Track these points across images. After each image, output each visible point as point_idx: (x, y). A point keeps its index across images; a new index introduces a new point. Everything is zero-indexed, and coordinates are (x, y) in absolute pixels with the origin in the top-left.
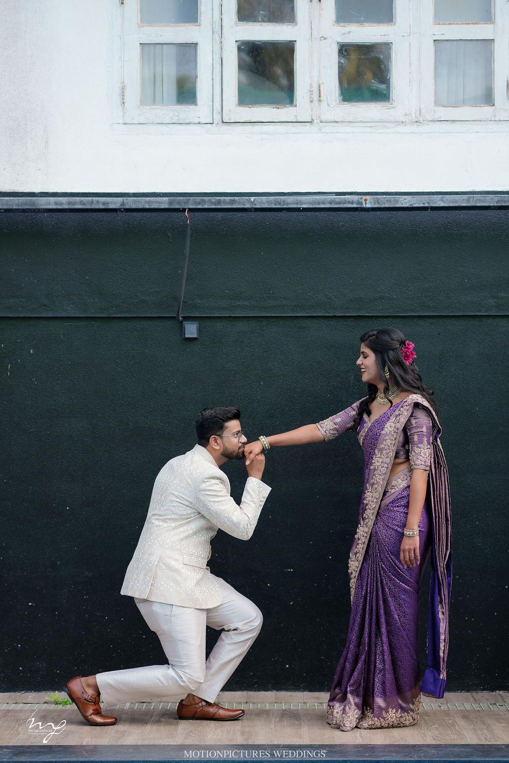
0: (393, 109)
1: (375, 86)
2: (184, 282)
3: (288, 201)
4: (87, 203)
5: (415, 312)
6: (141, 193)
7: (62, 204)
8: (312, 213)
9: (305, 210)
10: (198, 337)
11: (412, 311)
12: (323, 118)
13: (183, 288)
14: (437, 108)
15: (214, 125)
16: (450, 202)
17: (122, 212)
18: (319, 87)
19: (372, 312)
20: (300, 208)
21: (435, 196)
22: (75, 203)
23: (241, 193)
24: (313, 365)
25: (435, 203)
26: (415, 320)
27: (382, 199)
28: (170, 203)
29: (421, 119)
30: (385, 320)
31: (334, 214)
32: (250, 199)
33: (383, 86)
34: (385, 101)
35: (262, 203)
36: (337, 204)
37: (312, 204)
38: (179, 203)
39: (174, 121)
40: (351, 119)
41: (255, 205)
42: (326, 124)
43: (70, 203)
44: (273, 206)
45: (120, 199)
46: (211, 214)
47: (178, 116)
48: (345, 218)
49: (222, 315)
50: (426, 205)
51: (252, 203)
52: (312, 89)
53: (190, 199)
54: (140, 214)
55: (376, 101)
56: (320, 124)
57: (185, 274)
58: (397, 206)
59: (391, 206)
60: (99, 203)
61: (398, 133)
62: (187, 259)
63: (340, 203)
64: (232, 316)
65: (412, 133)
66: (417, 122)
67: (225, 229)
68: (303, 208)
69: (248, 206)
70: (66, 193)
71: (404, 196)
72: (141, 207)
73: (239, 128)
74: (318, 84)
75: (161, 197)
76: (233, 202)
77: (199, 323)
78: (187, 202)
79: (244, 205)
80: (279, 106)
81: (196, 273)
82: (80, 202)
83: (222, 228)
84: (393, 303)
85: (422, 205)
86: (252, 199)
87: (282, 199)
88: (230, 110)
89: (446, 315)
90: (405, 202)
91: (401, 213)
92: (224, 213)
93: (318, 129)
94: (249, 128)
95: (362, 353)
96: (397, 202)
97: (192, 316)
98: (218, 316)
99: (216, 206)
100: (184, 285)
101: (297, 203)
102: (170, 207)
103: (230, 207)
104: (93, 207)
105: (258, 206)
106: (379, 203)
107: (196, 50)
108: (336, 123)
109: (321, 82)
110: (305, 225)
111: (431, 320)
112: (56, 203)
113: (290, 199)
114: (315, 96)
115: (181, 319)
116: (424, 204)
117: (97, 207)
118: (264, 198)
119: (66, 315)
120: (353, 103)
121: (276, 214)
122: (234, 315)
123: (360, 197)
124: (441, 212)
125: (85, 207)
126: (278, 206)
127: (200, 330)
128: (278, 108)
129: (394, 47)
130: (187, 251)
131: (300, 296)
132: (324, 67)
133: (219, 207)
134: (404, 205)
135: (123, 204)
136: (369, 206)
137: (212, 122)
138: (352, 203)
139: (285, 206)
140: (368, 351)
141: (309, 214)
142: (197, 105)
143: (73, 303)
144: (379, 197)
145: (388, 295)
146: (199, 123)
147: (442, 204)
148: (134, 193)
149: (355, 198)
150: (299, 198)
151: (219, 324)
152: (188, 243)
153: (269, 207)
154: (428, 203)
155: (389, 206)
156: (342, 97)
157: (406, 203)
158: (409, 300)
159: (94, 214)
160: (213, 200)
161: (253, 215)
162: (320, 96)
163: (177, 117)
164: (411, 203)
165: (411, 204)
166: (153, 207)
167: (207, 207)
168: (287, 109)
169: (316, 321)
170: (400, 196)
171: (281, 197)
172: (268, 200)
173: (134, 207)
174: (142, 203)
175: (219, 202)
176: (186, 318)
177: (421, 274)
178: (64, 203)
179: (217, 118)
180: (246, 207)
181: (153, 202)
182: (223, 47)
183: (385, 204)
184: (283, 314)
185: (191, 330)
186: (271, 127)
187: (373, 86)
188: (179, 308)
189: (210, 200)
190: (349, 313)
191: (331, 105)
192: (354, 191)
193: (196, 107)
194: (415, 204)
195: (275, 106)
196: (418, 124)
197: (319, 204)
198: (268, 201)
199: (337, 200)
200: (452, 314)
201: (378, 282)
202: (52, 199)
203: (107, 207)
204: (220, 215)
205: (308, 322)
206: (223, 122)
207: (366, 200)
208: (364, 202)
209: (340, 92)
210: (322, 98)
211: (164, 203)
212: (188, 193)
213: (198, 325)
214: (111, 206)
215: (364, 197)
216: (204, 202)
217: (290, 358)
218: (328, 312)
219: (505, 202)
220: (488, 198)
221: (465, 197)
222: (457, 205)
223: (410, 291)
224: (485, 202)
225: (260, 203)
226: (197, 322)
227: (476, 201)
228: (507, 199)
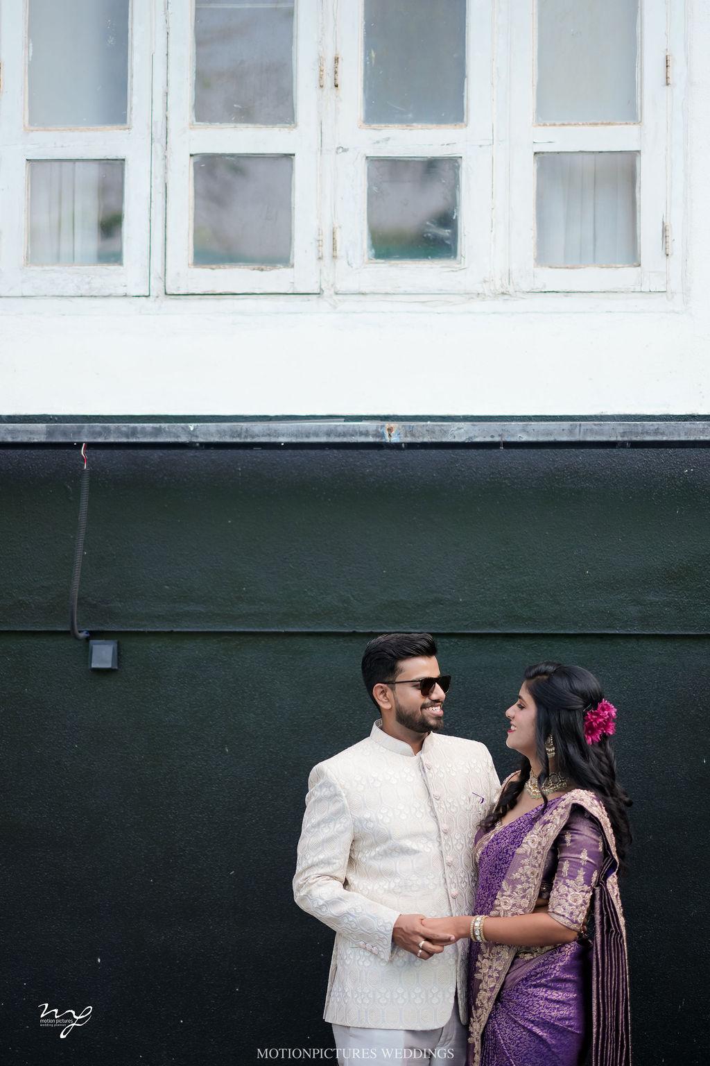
0: (463, 272)
1: (430, 233)
3: (253, 431)
5: (496, 627)
8: (318, 452)
9: (289, 446)
10: (116, 668)
11: (492, 625)
12: (341, 287)
14: (538, 270)
15: (151, 298)
16: (538, 433)
18: (334, 233)
19: (420, 627)
20: (280, 443)
21: (513, 423)
24: (317, 719)
25: (513, 436)
27: (419, 429)
28: (50, 433)
29: (511, 289)
30: (445, 640)
31: (355, 453)
32: (187, 427)
33: (446, 232)
34: (449, 257)
35: (208, 433)
36: (339, 435)
37: (296, 436)
38: (64, 433)
39: (83, 292)
40: (389, 289)
41: (197, 437)
42: (345, 297)
44: (228, 439)
46: (142, 453)
47: (89, 283)
48: (376, 462)
49: (158, 630)
50: (497, 439)
51: (191, 433)
52: (321, 238)
53: (83, 427)
55: (432, 257)
56: (336, 297)
58: (444, 440)
59: (434, 440)
61: (470, 313)
63: (344, 435)
64: (175, 630)
65: (494, 313)
66: (503, 293)
67: (166, 478)
68: (285, 444)
69: (184, 439)
71: (457, 423)
73: (194, 303)
74: (332, 229)
75: (36, 422)
76: (158, 432)
77: (118, 643)
78: (78, 432)
79: (178, 437)
80: (263, 267)
81: (114, 555)
83: (161, 476)
84: (457, 610)
85: (488, 439)
86: (192, 426)
87: (244, 428)
88: (178, 274)
89: (552, 632)
90: (459, 433)
92: (165, 451)
93: (331, 305)
94: (211, 303)
96: (445, 433)
97: (106, 629)
98: (150, 630)
99: (128, 438)
101: (269, 435)
102: (50, 440)
103: (152, 440)
105: (201, 440)
106: (413, 435)
107: (123, 170)
108: (361, 296)
109: (336, 225)
110: (305, 472)
111: (526, 642)
113: (258, 427)
114: (327, 250)
115: (85, 635)
116: (492, 437)
118: (212, 426)
120: (393, 262)
122: (178, 630)
123: (380, 423)
124: (543, 451)
126: (235, 440)
127: (119, 655)
128: (262, 270)
129: (464, 165)
130: (82, 518)
131: (294, 597)
132: (342, 198)
133: (134, 440)
134: (457, 440)
136: (395, 439)
137: (148, 294)
138: (367, 434)
139: (249, 440)
142: (121, 264)
144: (413, 424)
145: (449, 597)
146: (125, 296)
147: (525, 438)
149: (371, 425)
150: (274, 425)
151: (154, 645)
153: (221, 440)
154: (500, 435)
155: (430, 440)
156: (373, 251)
157: (460, 436)
158: (485, 606)
160: (124, 429)
162: (334, 249)
163: (87, 287)
164: (471, 435)
165: (470, 438)
166: (19, 440)
167: (112, 440)
168: (277, 271)
169: (323, 641)
170: (450, 423)
171: (242, 424)
172: (219, 429)
174: (2, 433)
175: (134, 432)
176: (94, 635)
177: (508, 560)
179: (157, 286)
180: (181, 440)
181: (19, 432)
182: (168, 166)
183: (423, 436)
184: (264, 627)
185: (103, 655)
186: (250, 302)
187: (427, 233)
188: (72, 617)
189: (118, 428)
190: (379, 628)
191: (354, 266)
192: (391, 414)
193: (121, 268)
194: (477, 437)
195: (256, 267)
196: (506, 297)
197: (308, 436)
198: (218, 431)
199: (339, 429)
200: (562, 632)
201: (432, 573)
204: (157, 454)
205: (310, 643)
206: (166, 294)
207: (390, 430)
208: (387, 433)
209: (371, 243)
210: (338, 253)
211: (38, 434)
212: (102, 416)
213: (116, 645)
215: (387, 424)
216: (107, 431)
217: (277, 705)
218: (342, 626)
219: (637, 434)
220: (607, 428)
221: (566, 425)
222: (551, 439)
223: (488, 590)
224: (602, 434)
225: (205, 434)
226: (116, 641)
227: (585, 433)
228: (640, 429)
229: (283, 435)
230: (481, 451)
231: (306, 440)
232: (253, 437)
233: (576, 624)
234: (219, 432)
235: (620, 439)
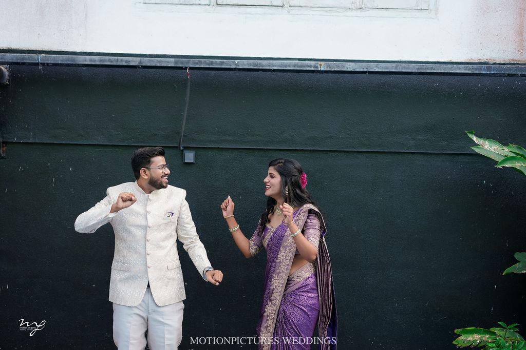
2: (184, 121)
3: (263, 64)
4: (114, 61)
5: (355, 149)
6: (155, 55)
7: (95, 61)
8: (281, 73)
9: (276, 71)
10: (195, 162)
11: (353, 147)
12: (292, 4)
13: (184, 126)
15: (211, 6)
16: (382, 68)
17: (139, 68)
19: (323, 148)
20: (272, 69)
21: (372, 63)
22: (104, 61)
23: (229, 57)
25: (372, 69)
26: (355, 154)
27: (333, 65)
28: (176, 62)
29: (363, 7)
30: (333, 153)
31: (297, 74)
32: (235, 61)
35: (244, 64)
36: (299, 67)
37: (281, 67)
38: (182, 63)
39: (181, 2)
40: (312, 5)
42: (293, 8)
43: (101, 61)
44: (252, 67)
45: (139, 59)
46: (207, 72)
48: (306, 78)
49: (212, 147)
50: (365, 70)
51: (236, 64)
53: (190, 60)
54: (154, 70)
56: (289, 8)
57: (185, 115)
58: (343, 70)
59: (339, 70)
60: (123, 61)
61: (346, 16)
62: (187, 105)
63: (301, 67)
64: (220, 147)
65: (356, 17)
66: (360, 8)
67: (217, 83)
68: (274, 69)
69: (233, 67)
70: (100, 53)
71: (348, 63)
72: (154, 65)
73: (229, 9)
75: (170, 58)
76: (222, 63)
78: (188, 62)
81: (194, 115)
82: (109, 60)
83: (214, 82)
84: (339, 141)
85: (362, 70)
86: (237, 61)
87: (259, 63)
89: (377, 151)
90: (350, 67)
91: (347, 75)
92: (216, 71)
93: (287, 11)
94: (237, 9)
95: (270, 174)
96: (344, 67)
97: (191, 146)
98: (209, 147)
99: (209, 65)
100: (184, 124)
101: (269, 66)
102: (176, 66)
103: (220, 67)
104: (118, 64)
105: (240, 67)
106: (330, 68)
108: (300, 8)
110: (276, 82)
111: (367, 155)
112: (91, 60)
113: (265, 62)
115: (182, 148)
117: (121, 64)
118: (245, 61)
119: (96, 143)
121: (254, 73)
123: (316, 62)
125: (112, 64)
126: (256, 68)
127: (196, 157)
130: (187, 99)
131: (271, 134)
133: (212, 67)
134: (349, 70)
135: (140, 62)
136: (322, 69)
137: (209, 4)
138: (311, 66)
139: (261, 68)
140: (275, 173)
141: (279, 74)
143: (102, 135)
144: (330, 63)
145: (335, 135)
146: (200, 4)
147: (377, 70)
148: (150, 55)
149: (313, 63)
150: (271, 62)
151: (210, 153)
152: (188, 93)
153: (249, 68)
154: (367, 68)
155: (337, 70)
158: (350, 139)
159: (120, 69)
160: (208, 62)
161: (237, 73)
165: (354, 69)
166: (162, 65)
167: (202, 66)
169: (281, 153)
170: (346, 63)
171: (258, 61)
173: (149, 65)
174: (155, 62)
175: (212, 63)
176: (186, 148)
178: (97, 60)
179: (213, 1)
180: (231, 67)
181: (163, 61)
183: (335, 68)
184: (257, 147)
185: (189, 157)
186: (253, 9)
188: (180, 141)
189: (205, 61)
190: (306, 148)
192: (313, 58)
194: (357, 69)
196: (361, 10)
197: (286, 67)
199: (299, 64)
200: (382, 151)
202: (88, 57)
203: (129, 64)
204: (214, 72)
206: (217, 4)
207: (321, 65)
208: (319, 66)
211: (171, 63)
213: (195, 153)
214: (131, 64)
215: (319, 63)
216: (201, 62)
218: (290, 146)
219: (424, 69)
220: (411, 66)
221: (394, 65)
222: (388, 70)
223: (352, 133)
224: (409, 69)
225: (242, 65)
226: (194, 151)
227: (402, 68)
228: (425, 67)
229: (275, 66)
230: (350, 75)
231: (285, 68)
232: (262, 67)
233: (388, 148)
234: (248, 64)
235: (416, 71)
